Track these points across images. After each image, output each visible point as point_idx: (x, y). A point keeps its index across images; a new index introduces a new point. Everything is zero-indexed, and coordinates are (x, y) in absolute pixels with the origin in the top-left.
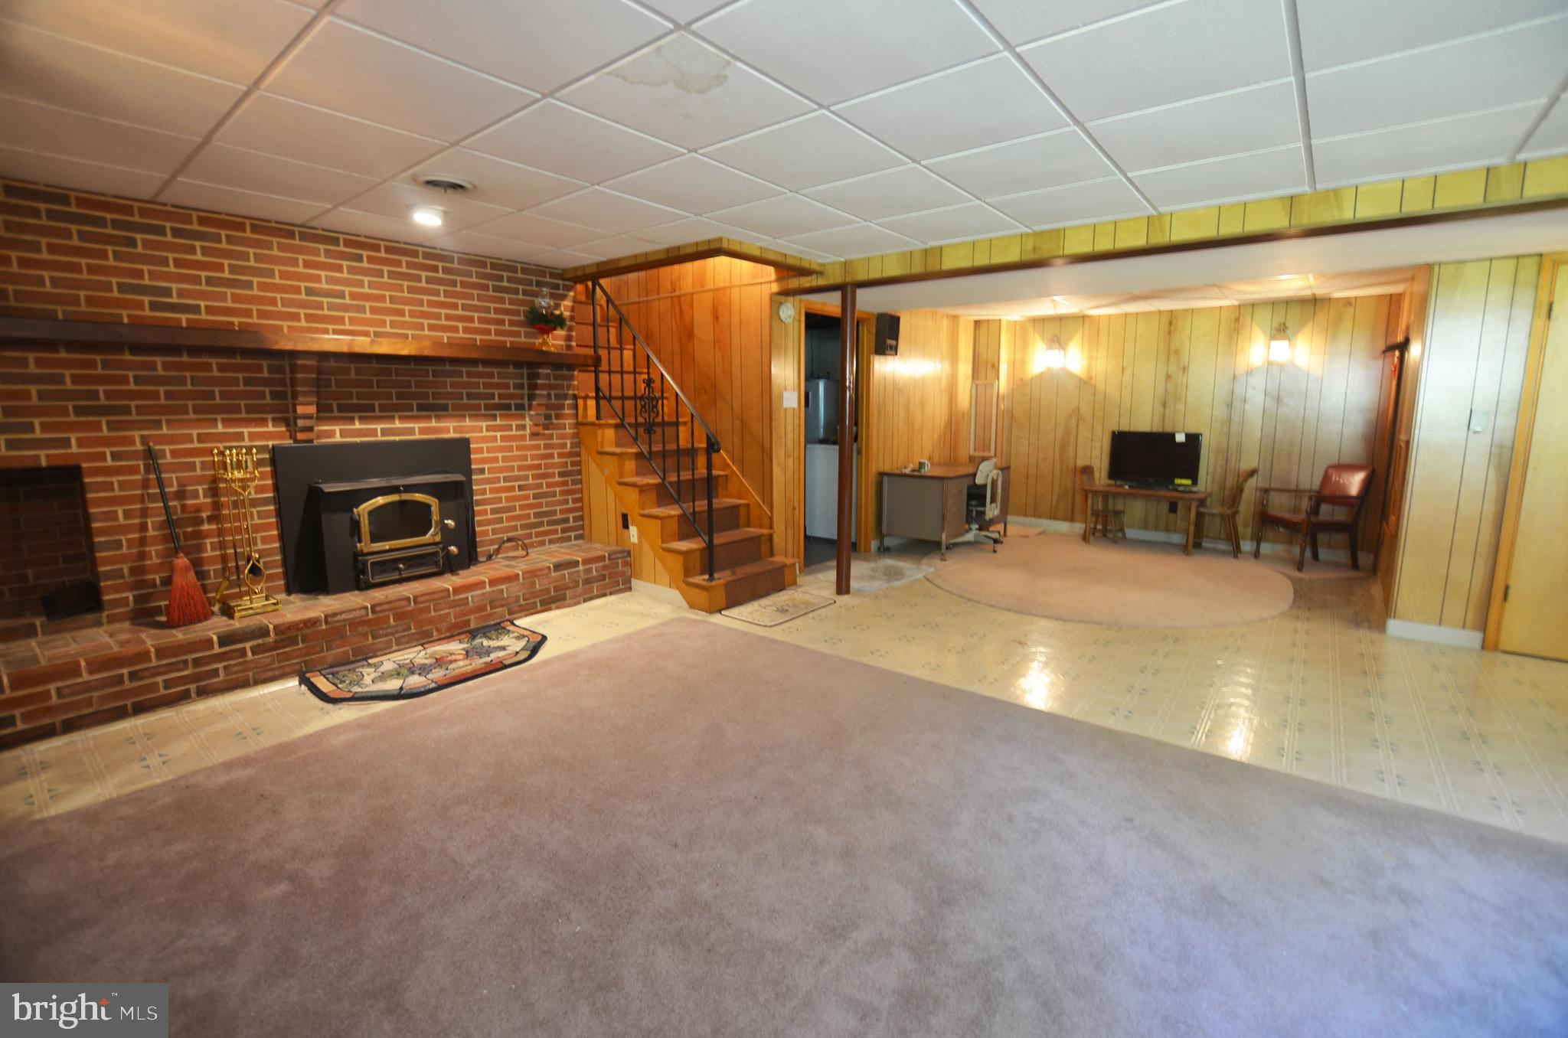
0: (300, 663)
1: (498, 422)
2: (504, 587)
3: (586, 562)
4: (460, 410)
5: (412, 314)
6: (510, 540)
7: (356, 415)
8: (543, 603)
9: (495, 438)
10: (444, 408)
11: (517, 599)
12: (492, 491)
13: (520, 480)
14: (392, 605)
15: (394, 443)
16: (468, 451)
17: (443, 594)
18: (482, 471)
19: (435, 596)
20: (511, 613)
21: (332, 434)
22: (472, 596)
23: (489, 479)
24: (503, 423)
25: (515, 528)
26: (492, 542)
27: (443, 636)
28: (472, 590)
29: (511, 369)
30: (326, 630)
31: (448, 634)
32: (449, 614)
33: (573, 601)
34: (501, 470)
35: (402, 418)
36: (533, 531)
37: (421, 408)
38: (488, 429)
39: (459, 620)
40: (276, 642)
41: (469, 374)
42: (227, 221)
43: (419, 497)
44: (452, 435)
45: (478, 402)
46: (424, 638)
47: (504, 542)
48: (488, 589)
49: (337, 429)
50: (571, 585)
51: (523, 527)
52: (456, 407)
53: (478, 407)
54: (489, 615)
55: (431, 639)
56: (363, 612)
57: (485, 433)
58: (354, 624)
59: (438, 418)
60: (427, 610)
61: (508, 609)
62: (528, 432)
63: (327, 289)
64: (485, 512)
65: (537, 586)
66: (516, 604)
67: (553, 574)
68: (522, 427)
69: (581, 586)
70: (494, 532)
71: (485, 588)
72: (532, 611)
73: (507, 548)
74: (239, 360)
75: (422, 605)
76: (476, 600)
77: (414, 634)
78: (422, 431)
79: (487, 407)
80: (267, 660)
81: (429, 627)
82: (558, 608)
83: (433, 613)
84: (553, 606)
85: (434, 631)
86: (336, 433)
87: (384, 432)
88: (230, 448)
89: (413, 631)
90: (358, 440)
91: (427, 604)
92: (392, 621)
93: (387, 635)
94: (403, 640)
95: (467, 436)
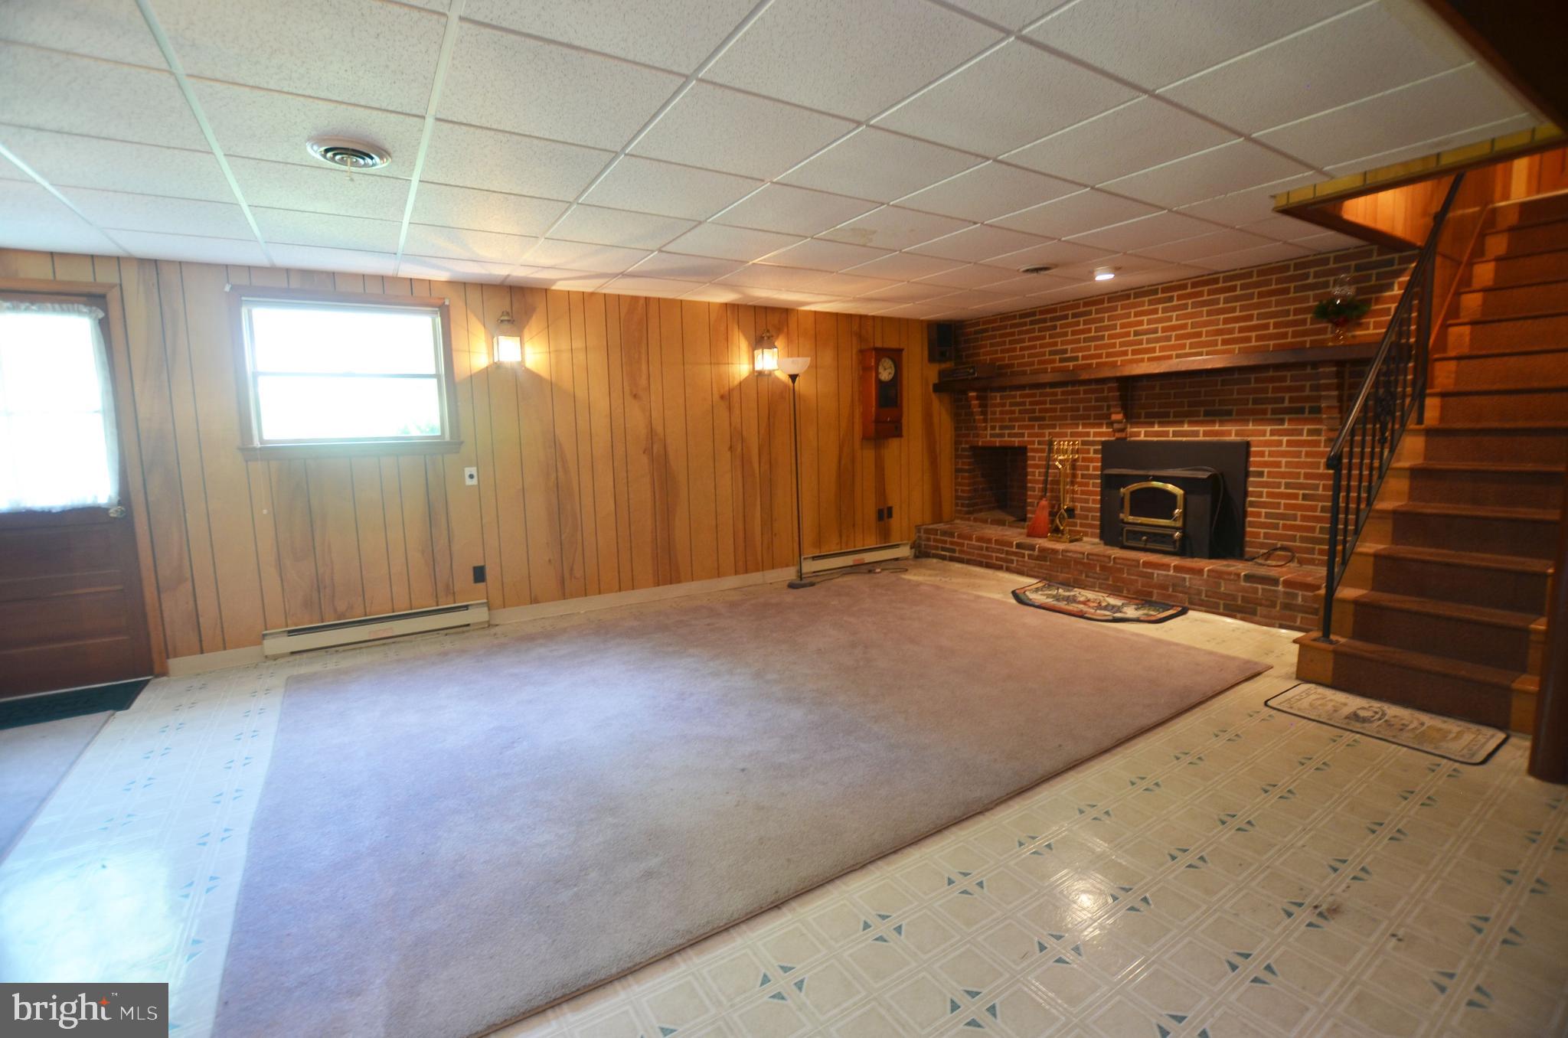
0: (1047, 574)
1: (1286, 426)
2: (1187, 576)
3: (1288, 583)
4: (1243, 415)
5: (1208, 334)
6: (1283, 548)
7: (1156, 420)
8: (1226, 606)
9: (1279, 444)
10: (1229, 413)
11: (1199, 593)
12: (1269, 495)
13: (1305, 489)
14: (1099, 558)
15: (1181, 442)
16: (1248, 454)
17: (1134, 563)
18: (1261, 474)
19: (1129, 563)
20: (1191, 603)
21: (1138, 434)
22: (1158, 574)
23: (1267, 482)
24: (1290, 427)
25: (1293, 538)
26: (1262, 545)
27: (1129, 596)
28: (1159, 569)
29: (1309, 370)
30: (1061, 559)
31: (1134, 596)
32: (1137, 581)
33: (1261, 619)
34: (1283, 475)
35: (1191, 423)
36: (1317, 547)
37: (1207, 414)
38: (1272, 433)
39: (1145, 589)
40: (1038, 556)
41: (1257, 380)
42: (1096, 300)
43: (1170, 487)
44: (1233, 438)
45: (1264, 406)
46: (1115, 591)
47: (1276, 549)
48: (1171, 572)
49: (1143, 430)
50: (1264, 602)
51: (1303, 539)
52: (1240, 413)
53: (1264, 412)
54: (1170, 596)
55: (1121, 594)
56: (1081, 556)
57: (1268, 437)
58: (1077, 562)
59: (1222, 423)
60: (1121, 571)
61: (1189, 598)
62: (1323, 438)
63: (1148, 329)
64: (1258, 515)
65: (1223, 589)
66: (1196, 597)
67: (1243, 584)
68: (1318, 432)
69: (1278, 608)
70: (1266, 536)
71: (1169, 571)
72: (1214, 610)
73: (1278, 555)
74: (1093, 387)
75: (1118, 566)
76: (1161, 578)
77: (1111, 585)
78: (1206, 434)
79: (1274, 412)
80: (1033, 565)
81: (1122, 585)
82: (1243, 619)
83: (1125, 575)
84: (1239, 615)
85: (1125, 589)
86: (1141, 433)
87: (1175, 434)
88: (1064, 441)
89: (1111, 583)
90: (1155, 439)
91: (1122, 566)
92: (1098, 569)
93: (1094, 578)
94: (1103, 586)
95: (1249, 439)
